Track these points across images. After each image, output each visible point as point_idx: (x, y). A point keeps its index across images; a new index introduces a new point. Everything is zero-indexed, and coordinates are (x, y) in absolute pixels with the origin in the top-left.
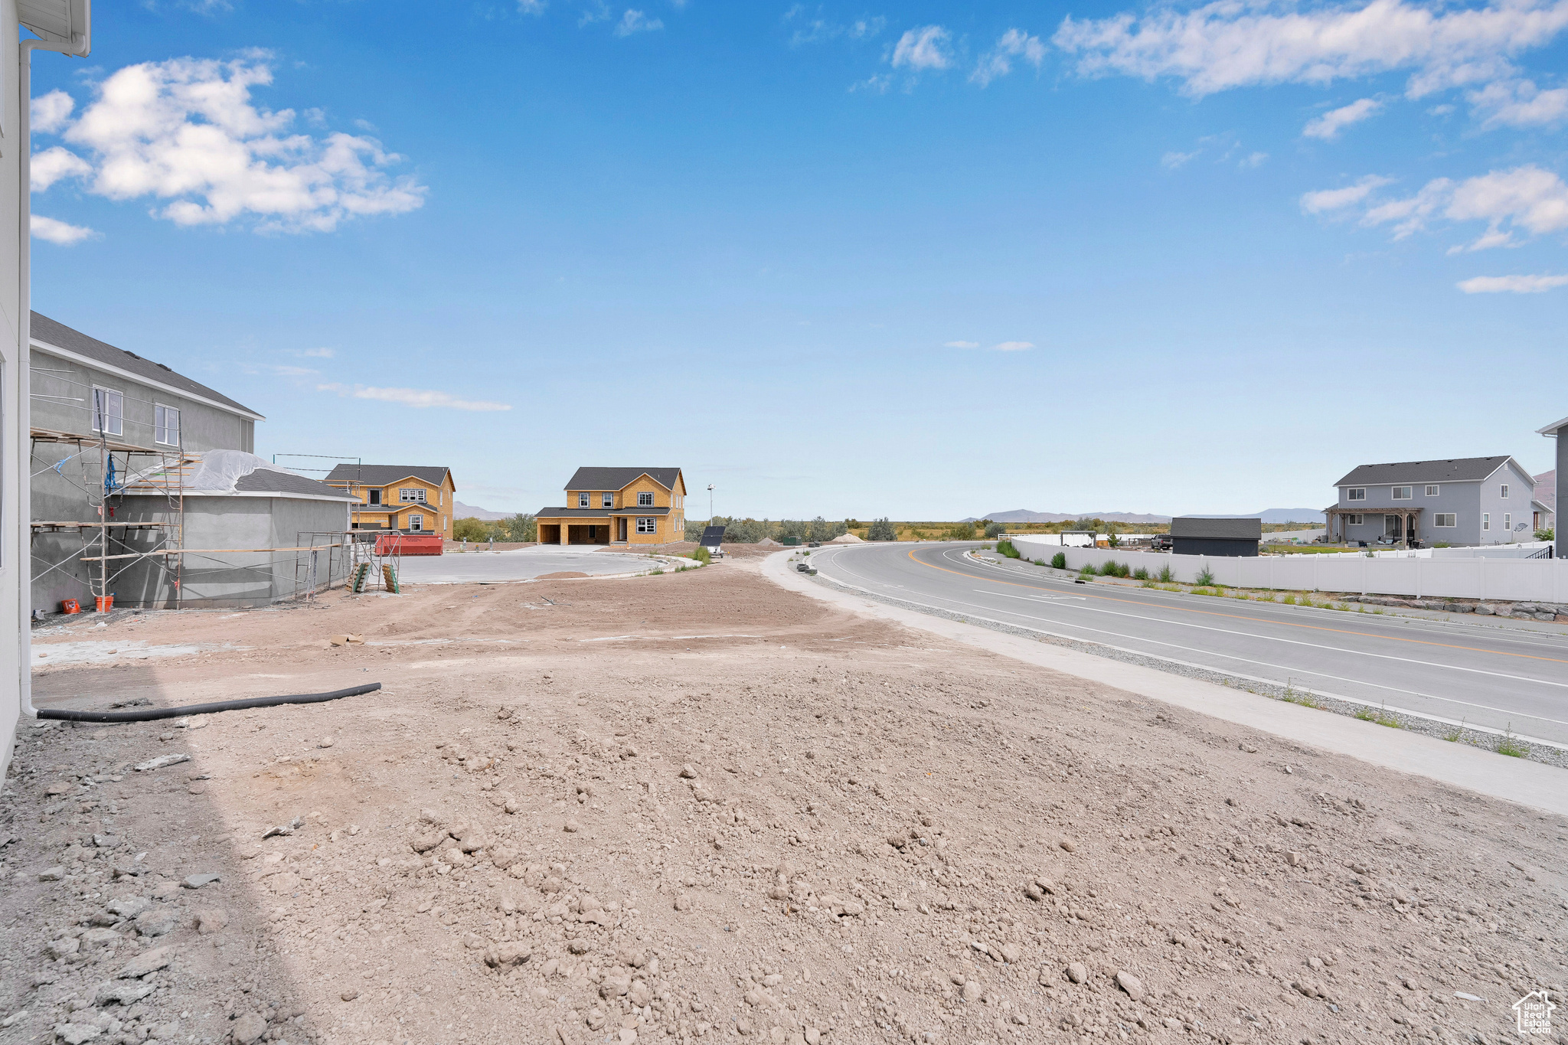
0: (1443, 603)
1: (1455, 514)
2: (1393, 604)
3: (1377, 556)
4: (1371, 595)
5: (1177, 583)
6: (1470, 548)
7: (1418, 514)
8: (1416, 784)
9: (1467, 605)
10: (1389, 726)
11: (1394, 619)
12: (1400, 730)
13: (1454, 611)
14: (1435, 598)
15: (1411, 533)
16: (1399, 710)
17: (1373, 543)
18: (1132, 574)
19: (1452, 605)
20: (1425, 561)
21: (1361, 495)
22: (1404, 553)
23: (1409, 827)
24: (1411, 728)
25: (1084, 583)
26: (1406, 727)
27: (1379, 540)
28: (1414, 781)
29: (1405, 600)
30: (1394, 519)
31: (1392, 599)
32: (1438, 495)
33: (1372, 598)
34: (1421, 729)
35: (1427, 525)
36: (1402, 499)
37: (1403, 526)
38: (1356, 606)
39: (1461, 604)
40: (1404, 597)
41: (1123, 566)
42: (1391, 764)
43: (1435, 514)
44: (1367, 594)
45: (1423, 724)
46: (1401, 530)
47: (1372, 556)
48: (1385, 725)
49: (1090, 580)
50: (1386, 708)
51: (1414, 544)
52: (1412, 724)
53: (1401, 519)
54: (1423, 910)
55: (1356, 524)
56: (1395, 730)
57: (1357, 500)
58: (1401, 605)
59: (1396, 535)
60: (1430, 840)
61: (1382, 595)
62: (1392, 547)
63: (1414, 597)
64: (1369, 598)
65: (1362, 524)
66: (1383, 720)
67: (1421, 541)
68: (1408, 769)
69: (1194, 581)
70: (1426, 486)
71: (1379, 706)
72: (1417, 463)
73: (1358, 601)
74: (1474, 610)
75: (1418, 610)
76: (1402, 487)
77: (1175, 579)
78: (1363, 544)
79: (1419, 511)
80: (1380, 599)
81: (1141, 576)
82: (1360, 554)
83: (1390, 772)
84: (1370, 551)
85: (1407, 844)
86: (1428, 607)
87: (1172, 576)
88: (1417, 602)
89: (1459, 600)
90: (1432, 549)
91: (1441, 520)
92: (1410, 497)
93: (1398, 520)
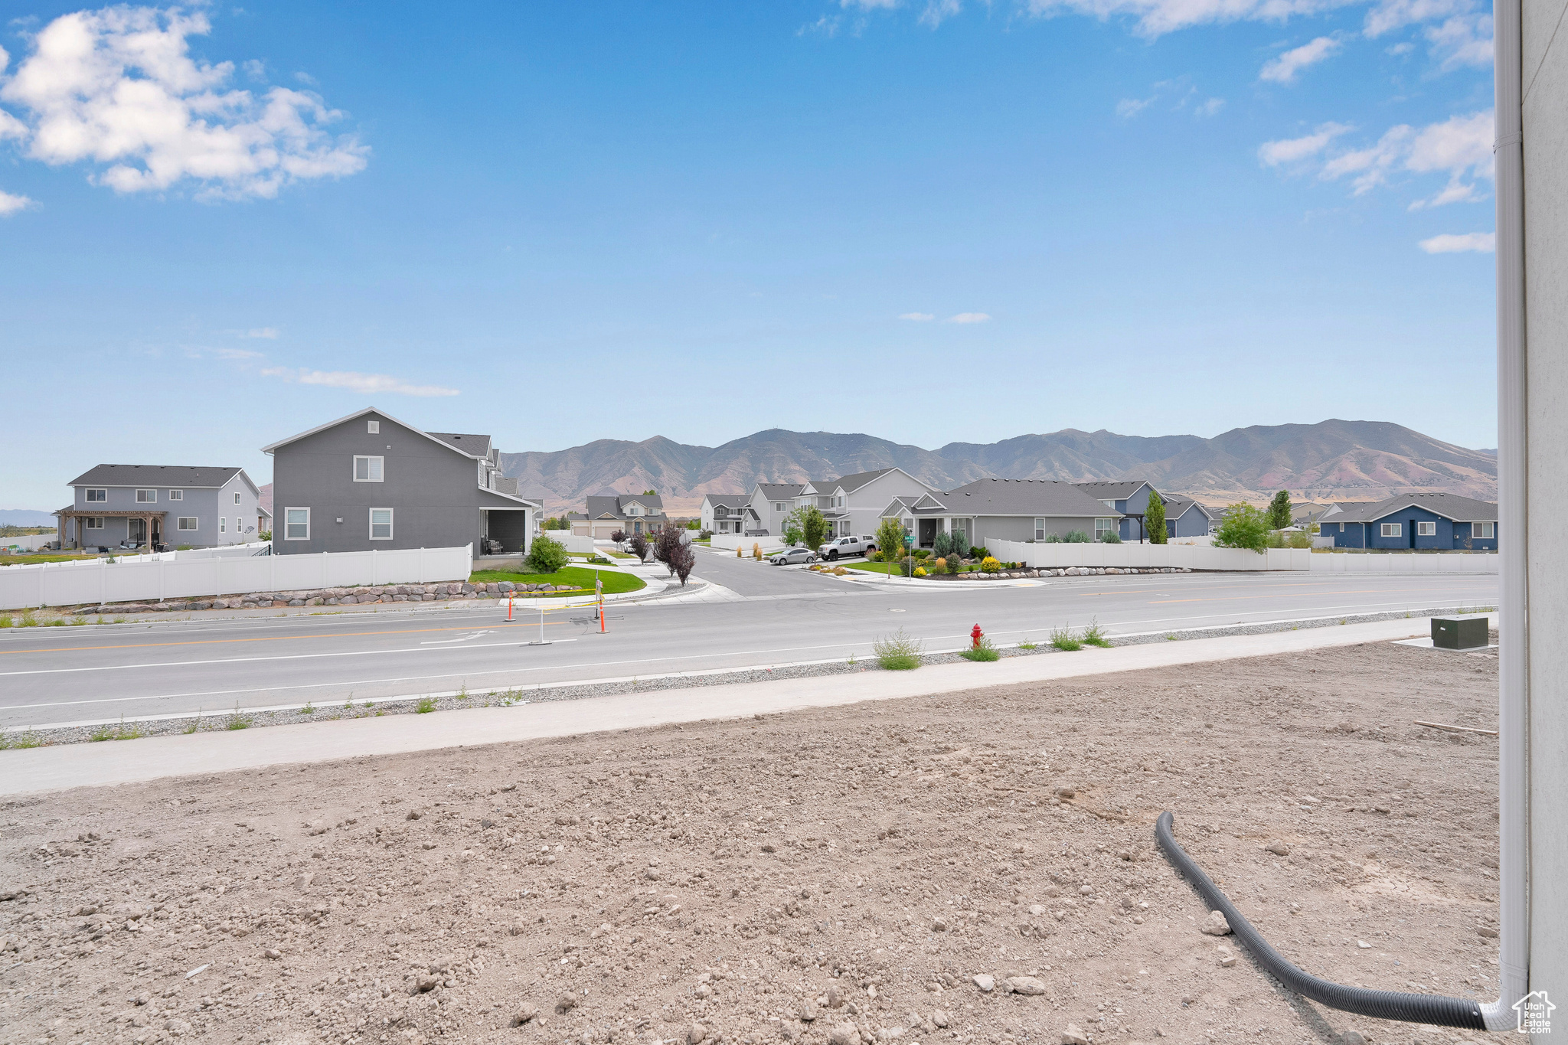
0: (184, 603)
1: (197, 518)
2: (136, 611)
3: (119, 562)
4: (112, 603)
6: (209, 549)
7: (163, 518)
8: (157, 788)
9: (206, 602)
10: (129, 738)
11: (136, 626)
12: (141, 739)
13: (195, 609)
14: (178, 599)
15: (155, 536)
16: (140, 719)
17: (115, 548)
19: (193, 603)
20: (168, 563)
21: (102, 496)
22: (148, 557)
23: (148, 835)
24: (152, 733)
26: (148, 733)
27: (122, 544)
28: (154, 786)
29: (149, 605)
30: (138, 523)
31: (135, 605)
32: (182, 499)
33: (113, 607)
34: (162, 731)
35: (172, 529)
36: (146, 502)
37: (147, 530)
38: (94, 618)
39: (200, 602)
40: (147, 602)
42: (129, 778)
43: (178, 518)
44: (108, 604)
45: (164, 726)
46: (145, 534)
47: (113, 562)
48: (126, 738)
50: (126, 720)
51: (158, 548)
52: (154, 729)
53: (145, 523)
54: (159, 914)
55: (95, 528)
56: (136, 740)
57: (96, 502)
58: (144, 610)
59: (140, 540)
60: (169, 838)
61: (124, 602)
62: (136, 552)
63: (157, 601)
64: (109, 607)
65: (103, 528)
66: (123, 734)
67: (166, 544)
68: (146, 776)
70: (170, 490)
71: (118, 721)
72: (162, 467)
73: (97, 612)
74: (212, 606)
75: (161, 613)
76: (146, 490)
78: (103, 550)
79: (164, 514)
80: (122, 607)
82: (100, 561)
83: (130, 786)
84: (112, 557)
85: (145, 854)
86: (171, 609)
88: (160, 606)
89: (199, 598)
90: (175, 552)
91: (184, 524)
92: (155, 501)
93: (142, 523)
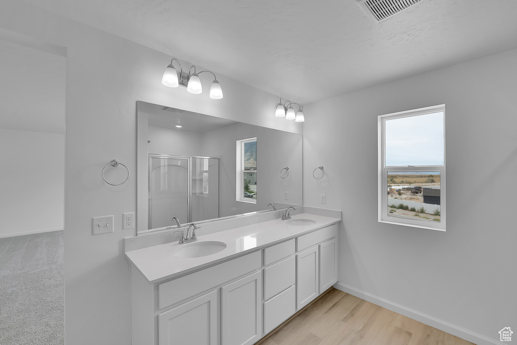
5: (427, 214)
18: (410, 209)
25: (393, 213)
41: (406, 206)
49: (395, 211)
69: (433, 213)
77: (426, 212)
81: (413, 210)
87: (425, 211)
